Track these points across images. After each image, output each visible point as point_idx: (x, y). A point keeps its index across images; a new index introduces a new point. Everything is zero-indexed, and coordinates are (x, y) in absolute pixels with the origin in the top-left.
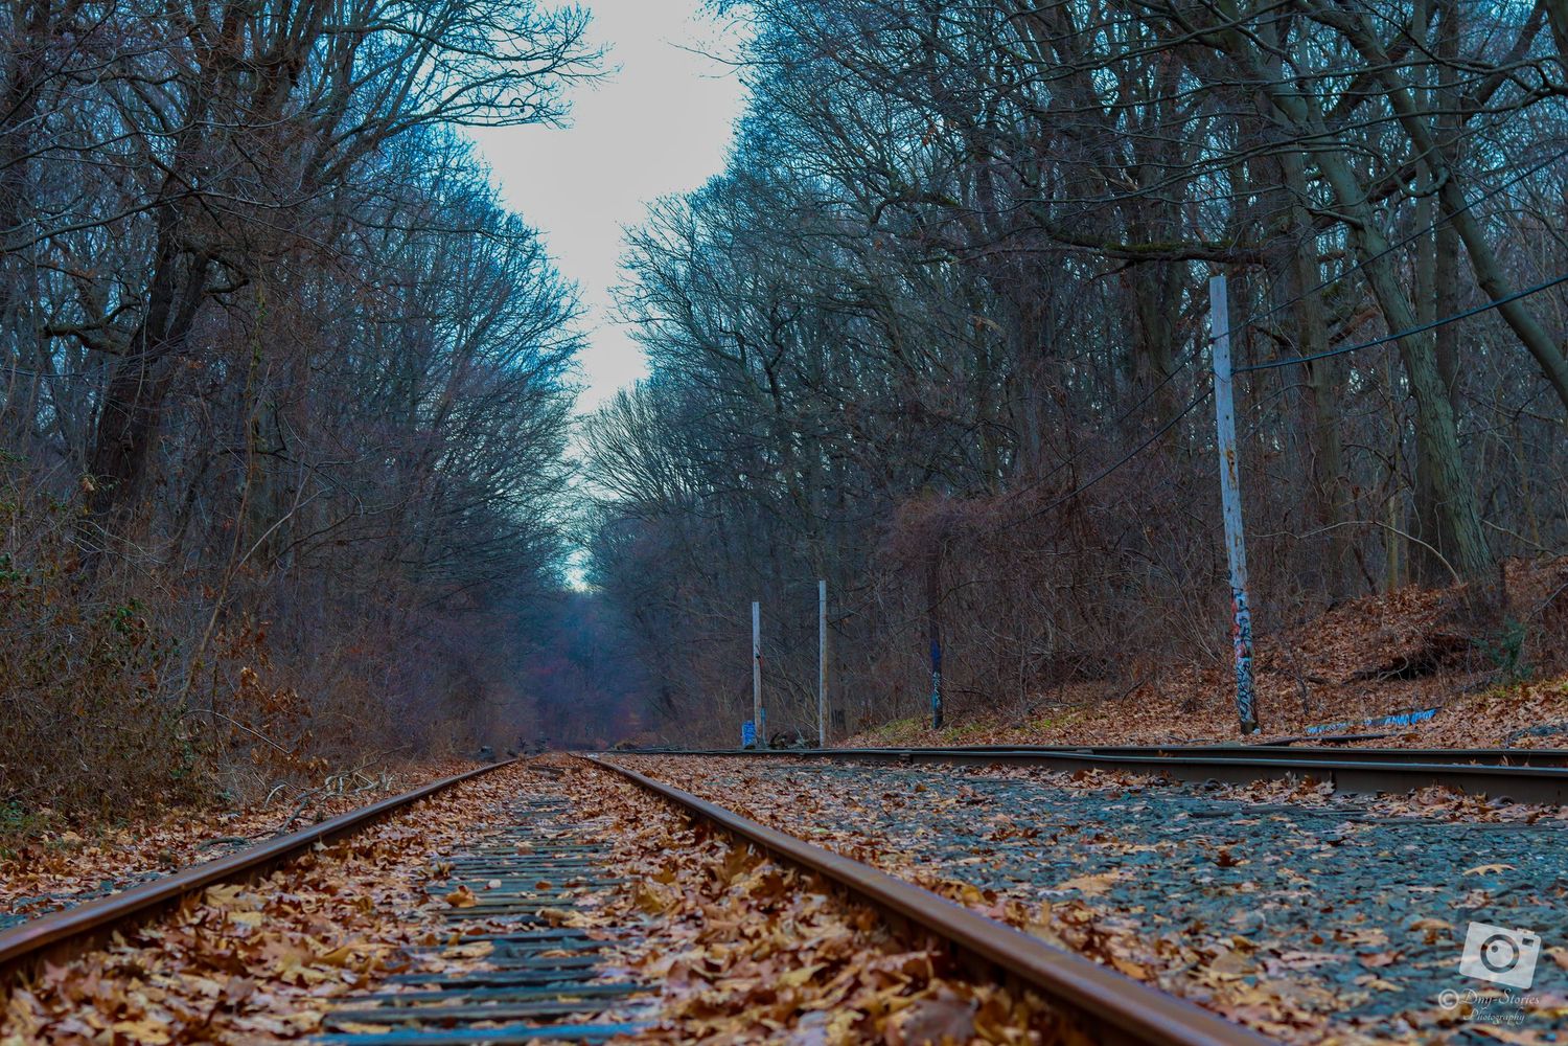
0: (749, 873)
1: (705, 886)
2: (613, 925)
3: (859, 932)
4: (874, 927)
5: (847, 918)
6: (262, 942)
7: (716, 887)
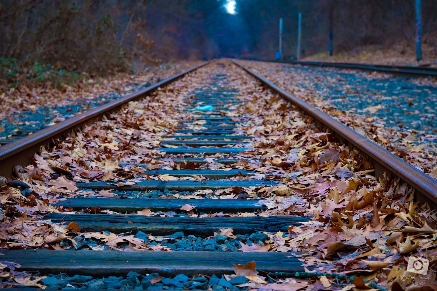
0: (277, 102)
1: (265, 106)
2: (239, 116)
3: (308, 124)
4: (311, 123)
5: (304, 120)
6: (143, 119)
7: (268, 106)
